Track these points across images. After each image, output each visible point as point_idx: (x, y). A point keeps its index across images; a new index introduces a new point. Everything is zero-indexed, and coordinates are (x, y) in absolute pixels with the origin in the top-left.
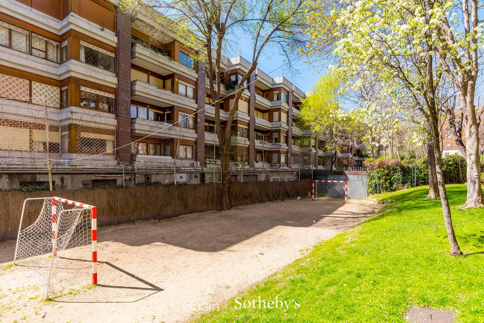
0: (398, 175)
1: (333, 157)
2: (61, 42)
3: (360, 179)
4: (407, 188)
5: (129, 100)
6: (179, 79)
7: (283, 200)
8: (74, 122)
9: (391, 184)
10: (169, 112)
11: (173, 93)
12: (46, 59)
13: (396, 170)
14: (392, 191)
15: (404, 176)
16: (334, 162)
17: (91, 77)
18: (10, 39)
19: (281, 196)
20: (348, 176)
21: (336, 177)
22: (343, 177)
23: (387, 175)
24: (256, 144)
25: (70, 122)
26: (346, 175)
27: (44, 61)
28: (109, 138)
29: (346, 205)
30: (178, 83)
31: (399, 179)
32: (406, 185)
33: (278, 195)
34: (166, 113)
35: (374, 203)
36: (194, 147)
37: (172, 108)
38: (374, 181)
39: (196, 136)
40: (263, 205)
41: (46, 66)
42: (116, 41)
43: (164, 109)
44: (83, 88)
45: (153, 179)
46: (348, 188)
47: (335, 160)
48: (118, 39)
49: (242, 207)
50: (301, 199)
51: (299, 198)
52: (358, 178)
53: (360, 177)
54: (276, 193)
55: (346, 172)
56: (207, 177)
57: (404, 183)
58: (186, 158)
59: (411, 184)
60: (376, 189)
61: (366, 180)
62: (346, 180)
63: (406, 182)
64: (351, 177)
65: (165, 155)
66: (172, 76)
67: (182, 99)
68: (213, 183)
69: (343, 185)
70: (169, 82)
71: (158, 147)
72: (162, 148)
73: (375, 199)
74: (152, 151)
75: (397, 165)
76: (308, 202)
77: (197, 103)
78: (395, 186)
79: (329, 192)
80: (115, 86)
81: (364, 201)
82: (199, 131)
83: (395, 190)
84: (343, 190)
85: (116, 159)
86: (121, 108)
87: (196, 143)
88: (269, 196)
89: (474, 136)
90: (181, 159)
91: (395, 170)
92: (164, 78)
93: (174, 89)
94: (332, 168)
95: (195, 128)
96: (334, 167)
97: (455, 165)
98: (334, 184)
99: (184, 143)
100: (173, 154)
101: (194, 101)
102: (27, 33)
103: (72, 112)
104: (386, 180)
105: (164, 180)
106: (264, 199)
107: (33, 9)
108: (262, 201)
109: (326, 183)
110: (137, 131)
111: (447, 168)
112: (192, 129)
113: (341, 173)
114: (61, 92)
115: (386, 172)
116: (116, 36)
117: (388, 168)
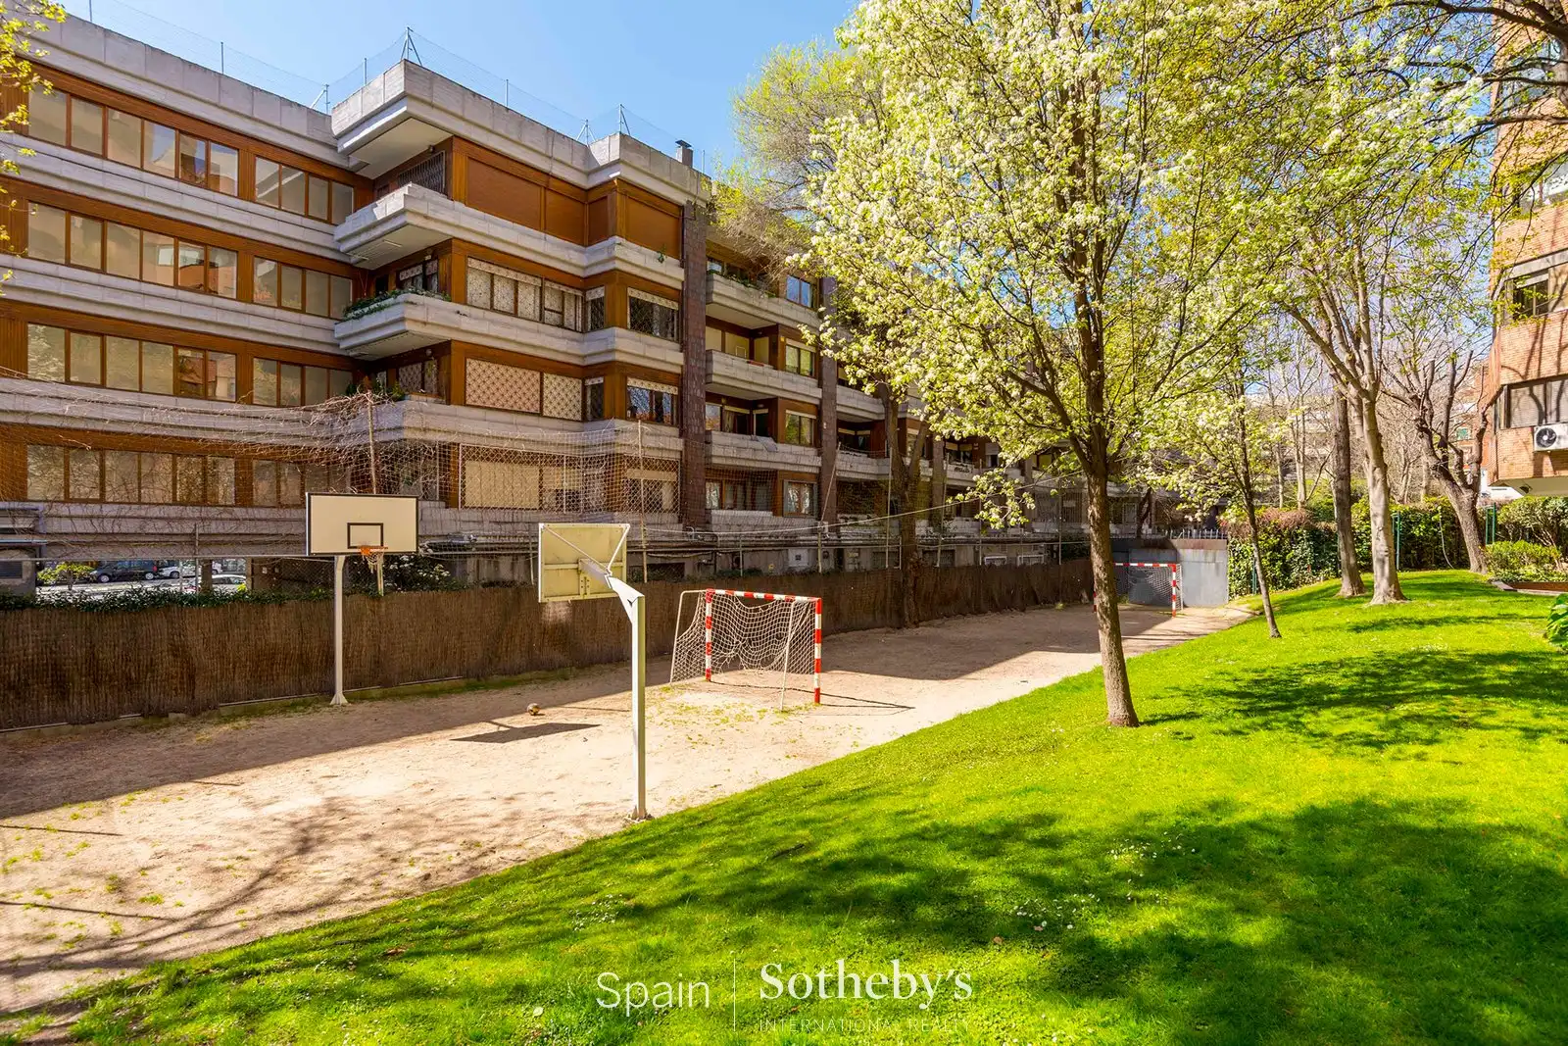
0: (1301, 550)
1: (1141, 504)
2: (584, 291)
3: (1210, 558)
4: (1326, 579)
5: (703, 396)
6: (786, 337)
7: (1023, 611)
8: (619, 450)
9: (1286, 569)
10: (766, 411)
11: (776, 368)
12: (561, 326)
13: (1297, 535)
14: (1289, 586)
15: (1316, 549)
16: (1146, 516)
17: (644, 357)
18: (516, 301)
19: (1018, 601)
20: (1181, 551)
21: (1154, 553)
22: (1167, 554)
23: (1276, 548)
24: (950, 475)
25: (610, 450)
26: (1174, 549)
27: (560, 332)
28: (670, 477)
29: (1174, 620)
30: (785, 345)
31: (1304, 559)
32: (1322, 572)
33: (1013, 597)
34: (755, 412)
35: (1240, 614)
36: (815, 488)
37: (772, 403)
38: (1243, 564)
39: (818, 462)
40: (983, 618)
41: (565, 342)
42: (682, 278)
43: (752, 404)
44: (631, 382)
45: (747, 562)
46: (1181, 581)
47: (1149, 509)
48: (686, 273)
49: (939, 622)
50: (1065, 608)
51: (1060, 605)
52: (1206, 555)
53: (1210, 554)
54: (1008, 592)
55: (1175, 542)
56: (850, 556)
57: (1317, 567)
58: (798, 514)
59: (1335, 570)
60: (1248, 584)
61: (1225, 560)
62: (1176, 560)
63: (1323, 566)
64: (1187, 554)
65: (753, 508)
66: (772, 331)
67: (792, 381)
68: (885, 570)
69: (1167, 573)
70: (763, 345)
71: (740, 488)
72: (749, 491)
73: (1244, 607)
74: (729, 501)
75: (1299, 525)
76: (1083, 614)
77: (820, 385)
78: (1294, 574)
79: (1134, 591)
80: (678, 370)
81: (1219, 612)
82: (824, 449)
83: (1295, 585)
84: (1167, 585)
85: (680, 521)
86: (691, 414)
87: (818, 477)
88: (992, 599)
89: (1379, 485)
90: (792, 515)
91: (1294, 538)
92: (751, 334)
93: (775, 360)
94: (1140, 529)
95: (817, 442)
96: (1145, 527)
97: (1448, 524)
98: (1144, 573)
99: (797, 479)
100: (776, 506)
101: (813, 382)
102: (538, 282)
103: (617, 432)
104: (1273, 561)
105: (767, 564)
106: (983, 607)
107: (548, 237)
108: (978, 612)
109: (1127, 569)
110: (715, 461)
111: (1426, 530)
112: (810, 445)
113: (1164, 545)
114: (584, 388)
115: (1273, 541)
116: (682, 266)
117: (1278, 531)
